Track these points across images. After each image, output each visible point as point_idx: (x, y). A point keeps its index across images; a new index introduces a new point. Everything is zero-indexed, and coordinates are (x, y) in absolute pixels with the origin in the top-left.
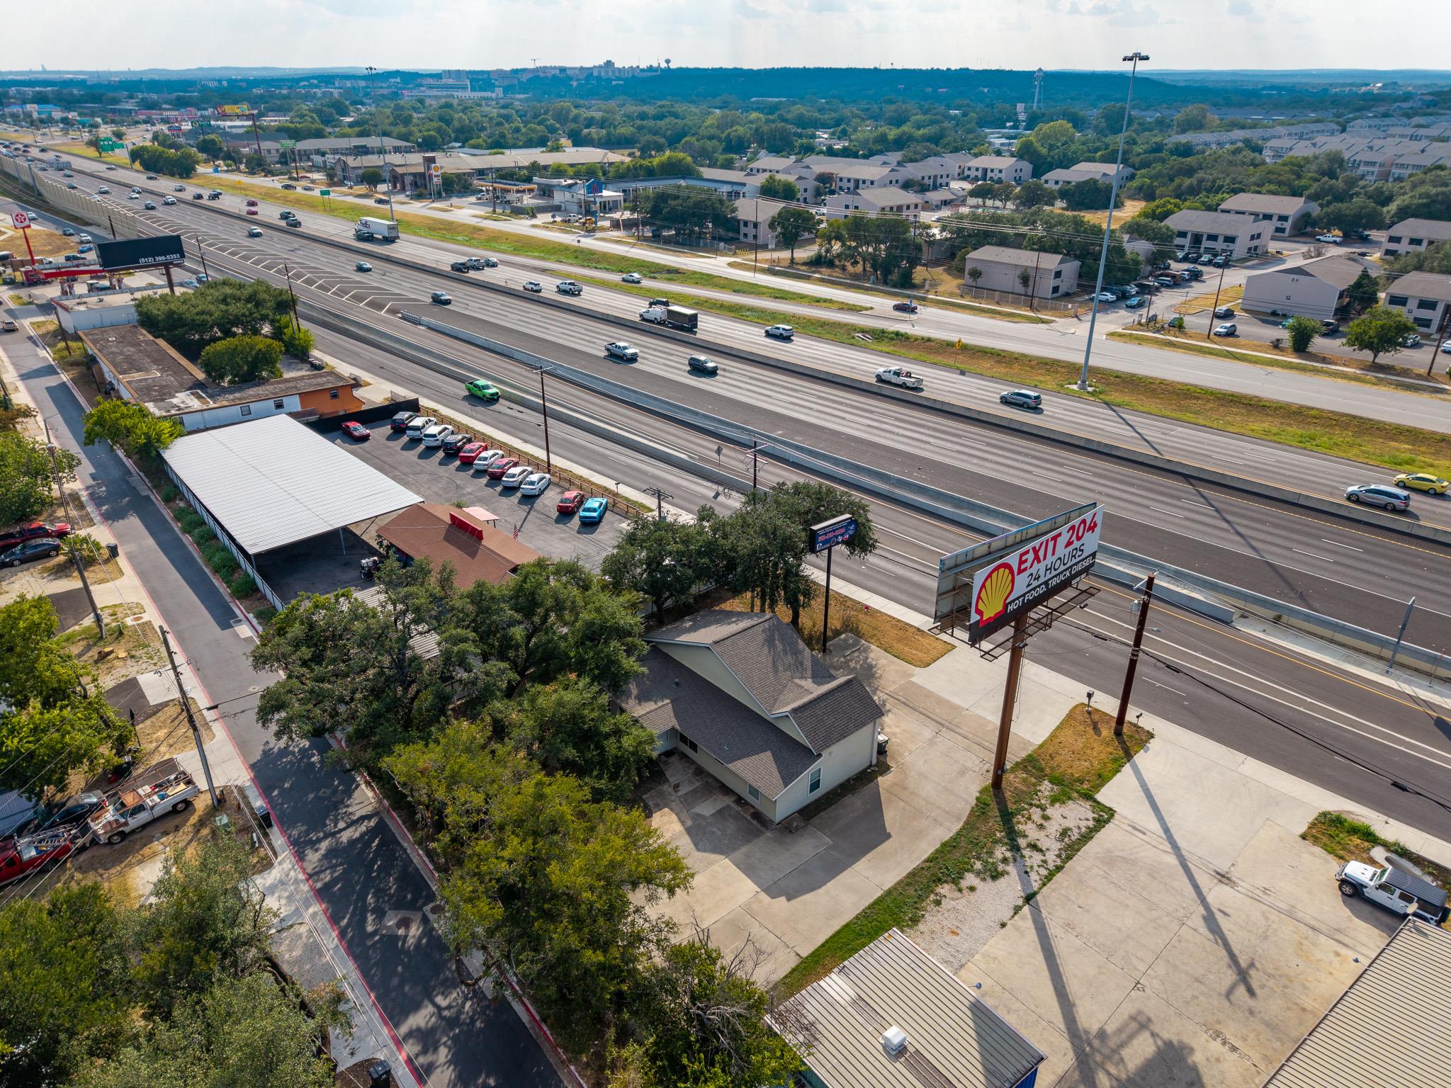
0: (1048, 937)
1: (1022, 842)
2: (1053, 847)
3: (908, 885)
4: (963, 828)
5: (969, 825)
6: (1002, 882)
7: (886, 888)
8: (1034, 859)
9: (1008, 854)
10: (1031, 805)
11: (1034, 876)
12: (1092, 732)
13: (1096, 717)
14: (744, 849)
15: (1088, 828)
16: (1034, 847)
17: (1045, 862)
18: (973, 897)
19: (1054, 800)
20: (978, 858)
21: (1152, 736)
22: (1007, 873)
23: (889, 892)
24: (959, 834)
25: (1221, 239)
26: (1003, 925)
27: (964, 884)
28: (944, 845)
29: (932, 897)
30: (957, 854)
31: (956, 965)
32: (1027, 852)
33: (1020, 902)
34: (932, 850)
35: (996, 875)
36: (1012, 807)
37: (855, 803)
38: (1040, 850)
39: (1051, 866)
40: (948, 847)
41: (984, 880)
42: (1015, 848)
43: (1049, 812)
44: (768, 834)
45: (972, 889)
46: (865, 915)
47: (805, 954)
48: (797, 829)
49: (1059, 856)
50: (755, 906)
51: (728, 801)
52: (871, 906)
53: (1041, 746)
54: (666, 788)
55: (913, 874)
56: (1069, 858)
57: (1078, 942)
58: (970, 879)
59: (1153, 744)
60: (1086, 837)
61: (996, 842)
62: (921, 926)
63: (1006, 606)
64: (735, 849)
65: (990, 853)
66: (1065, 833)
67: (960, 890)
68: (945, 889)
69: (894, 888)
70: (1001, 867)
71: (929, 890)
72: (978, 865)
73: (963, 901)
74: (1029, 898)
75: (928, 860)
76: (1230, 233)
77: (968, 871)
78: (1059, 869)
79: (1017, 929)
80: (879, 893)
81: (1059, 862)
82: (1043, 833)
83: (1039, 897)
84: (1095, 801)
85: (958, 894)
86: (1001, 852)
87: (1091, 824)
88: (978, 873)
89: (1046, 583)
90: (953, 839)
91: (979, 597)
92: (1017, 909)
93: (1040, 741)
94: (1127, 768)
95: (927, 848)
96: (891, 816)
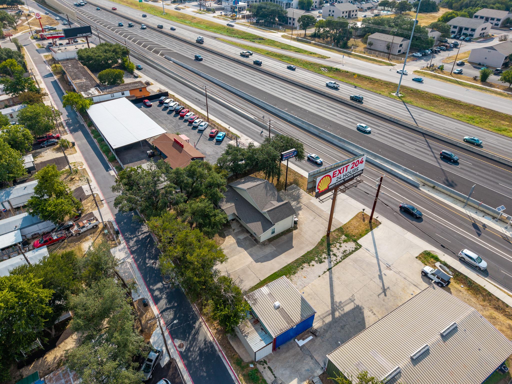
0: (332, 281)
1: (331, 253)
2: (340, 255)
3: (295, 263)
4: (315, 248)
5: (317, 247)
6: (322, 264)
7: (288, 263)
8: (333, 258)
9: (326, 256)
10: (337, 242)
11: (332, 263)
12: (362, 221)
13: (365, 216)
14: (250, 249)
15: (352, 250)
16: (334, 255)
17: (336, 259)
18: (313, 268)
19: (345, 241)
20: (317, 257)
21: (380, 223)
22: (324, 262)
23: (289, 265)
24: (313, 249)
25: (470, 30)
26: (319, 276)
27: (311, 264)
28: (308, 252)
29: (301, 267)
30: (311, 255)
31: (303, 286)
32: (332, 256)
33: (326, 270)
34: (304, 253)
35: (321, 262)
36: (331, 242)
37: (285, 238)
38: (336, 256)
39: (338, 261)
40: (309, 253)
41: (317, 263)
42: (329, 255)
43: (342, 245)
44: (258, 245)
45: (313, 265)
46: (281, 270)
47: (262, 280)
48: (266, 244)
49: (341, 258)
50: (250, 266)
51: (248, 235)
52: (283, 268)
53: (345, 224)
54: (231, 230)
55: (297, 260)
56: (344, 259)
57: (340, 283)
58: (313, 263)
59: (380, 226)
60: (351, 253)
61: (323, 252)
62: (296, 275)
63: (328, 187)
64: (248, 249)
65: (321, 256)
66: (345, 251)
67: (310, 266)
68: (305, 265)
69: (291, 263)
70: (323, 260)
71: (301, 265)
72: (317, 259)
73: (310, 269)
74: (329, 269)
75: (302, 256)
76: (473, 27)
77: (313, 260)
78: (340, 262)
79: (323, 278)
80: (286, 265)
81: (341, 260)
82: (338, 251)
83: (333, 269)
84: (357, 242)
85: (309, 267)
86: (324, 255)
87: (354, 249)
88: (316, 261)
89: (344, 179)
90: (311, 251)
91: (318, 185)
92: (325, 272)
93: (344, 223)
94: (370, 233)
95: (303, 253)
96: (294, 243)
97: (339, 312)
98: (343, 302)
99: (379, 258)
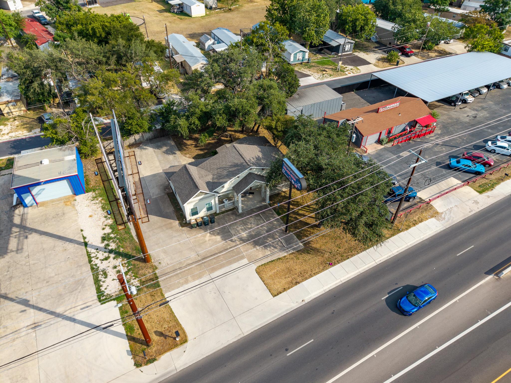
0: (67, 241)
1: (112, 256)
2: (102, 266)
6: (100, 239)
8: (101, 255)
9: (109, 247)
10: (129, 270)
11: (93, 251)
12: (159, 330)
15: (101, 286)
16: (106, 259)
17: (97, 259)
18: (100, 228)
20: (115, 237)
21: (138, 365)
22: (101, 243)
26: (82, 230)
27: (108, 228)
29: (109, 217)
30: (122, 232)
32: (106, 255)
33: (87, 240)
35: (103, 239)
36: (133, 262)
37: (169, 210)
38: (103, 260)
39: (93, 259)
41: (105, 235)
42: (111, 251)
45: (103, 229)
48: (166, 191)
49: (96, 265)
53: (163, 295)
56: (92, 269)
58: (108, 230)
59: (130, 361)
60: (97, 282)
61: (118, 247)
62: (100, 209)
65: (114, 242)
66: (105, 274)
67: (106, 225)
70: (106, 242)
73: (101, 224)
74: (86, 244)
78: (90, 261)
81: (92, 263)
83: (84, 247)
84: (114, 300)
85: (104, 224)
86: (113, 246)
92: (84, 238)
94: (124, 332)
97: (16, 232)
98: (25, 240)
99: (60, 319)
